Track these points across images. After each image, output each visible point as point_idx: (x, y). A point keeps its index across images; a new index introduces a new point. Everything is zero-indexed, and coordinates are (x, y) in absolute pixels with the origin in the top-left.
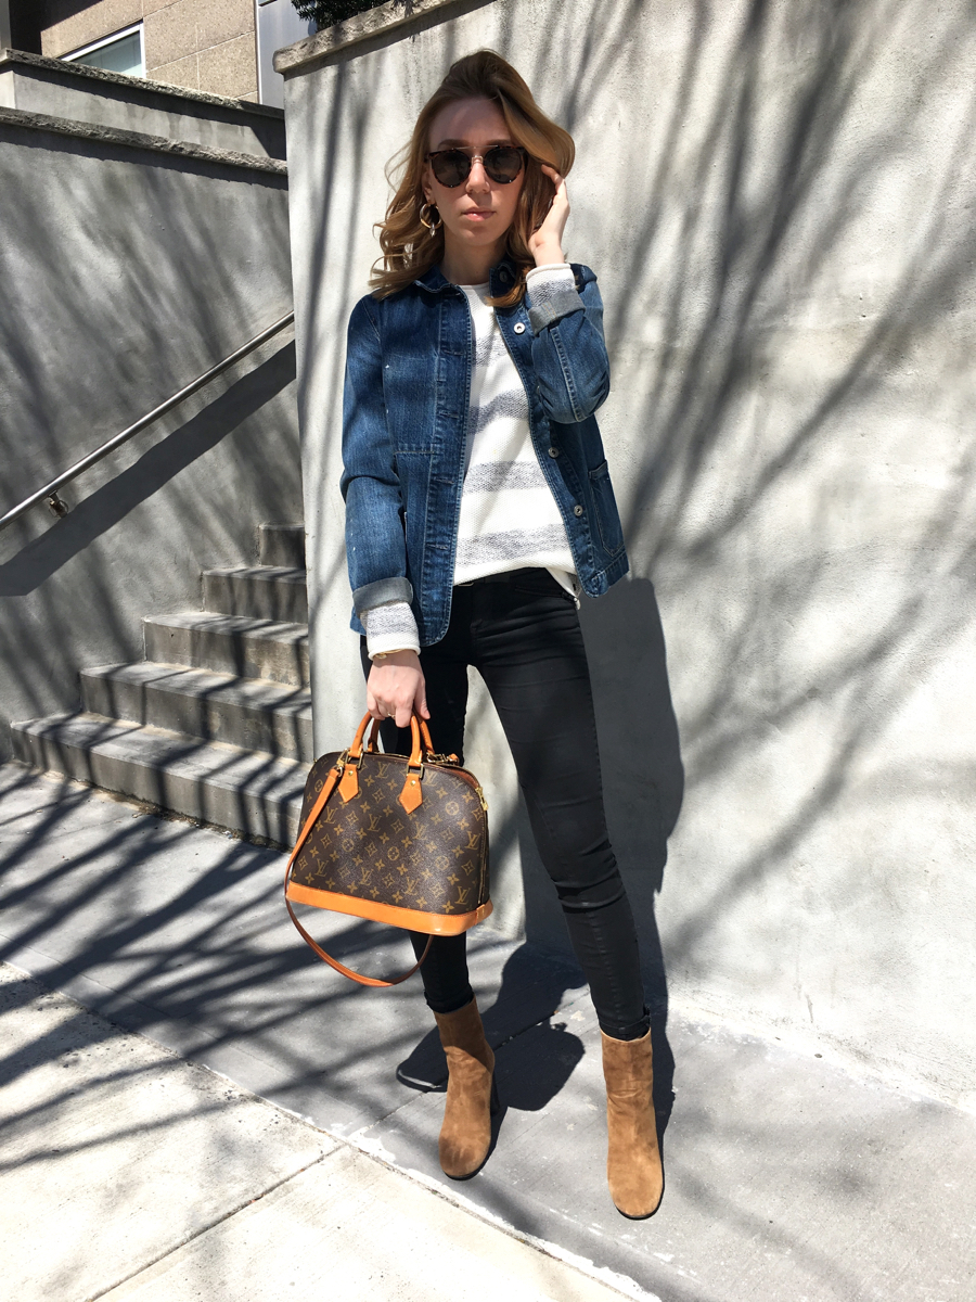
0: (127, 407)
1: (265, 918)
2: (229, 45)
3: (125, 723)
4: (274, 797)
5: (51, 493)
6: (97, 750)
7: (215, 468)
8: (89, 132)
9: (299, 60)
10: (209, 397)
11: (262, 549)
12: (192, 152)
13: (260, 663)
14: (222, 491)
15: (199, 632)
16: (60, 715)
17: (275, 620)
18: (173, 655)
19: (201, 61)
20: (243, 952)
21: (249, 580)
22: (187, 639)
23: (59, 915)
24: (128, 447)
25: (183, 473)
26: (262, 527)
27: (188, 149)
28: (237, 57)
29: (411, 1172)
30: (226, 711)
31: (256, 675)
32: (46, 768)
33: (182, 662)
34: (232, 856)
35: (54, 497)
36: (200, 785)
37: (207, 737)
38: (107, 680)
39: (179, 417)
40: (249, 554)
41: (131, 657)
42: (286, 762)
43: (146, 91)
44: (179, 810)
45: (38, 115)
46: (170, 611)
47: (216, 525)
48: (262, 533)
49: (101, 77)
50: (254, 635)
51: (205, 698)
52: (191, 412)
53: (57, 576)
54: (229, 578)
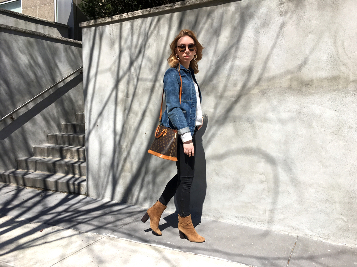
0: (31, 94)
1: (79, 206)
2: (47, 6)
3: (31, 171)
4: (76, 182)
5: (11, 115)
6: (26, 177)
7: (53, 109)
8: (24, 31)
9: (86, 25)
10: (51, 92)
11: (63, 129)
12: (48, 36)
13: (66, 155)
14: (54, 115)
15: (49, 148)
16: (13, 170)
17: (70, 145)
18: (41, 154)
19: (38, 9)
20: (77, 211)
21: (62, 136)
22: (46, 151)
23: (29, 209)
24: (31, 104)
25: (44, 110)
26: (63, 124)
27: (47, 35)
28: (49, 9)
29: (121, 238)
30: (61, 165)
31: (65, 158)
32: (10, 182)
33: (44, 156)
34: (67, 196)
35: (12, 116)
36: (56, 182)
37: (55, 172)
38: (26, 160)
39: (43, 97)
40: (60, 130)
41: (32, 155)
42: (77, 176)
43: (31, 19)
44: (50, 189)
45: (11, 27)
46: (39, 144)
47: (52, 123)
48: (63, 125)
49: (19, 14)
50: (65, 148)
51: (54, 163)
52: (46, 96)
53: (13, 134)
54: (56, 136)
